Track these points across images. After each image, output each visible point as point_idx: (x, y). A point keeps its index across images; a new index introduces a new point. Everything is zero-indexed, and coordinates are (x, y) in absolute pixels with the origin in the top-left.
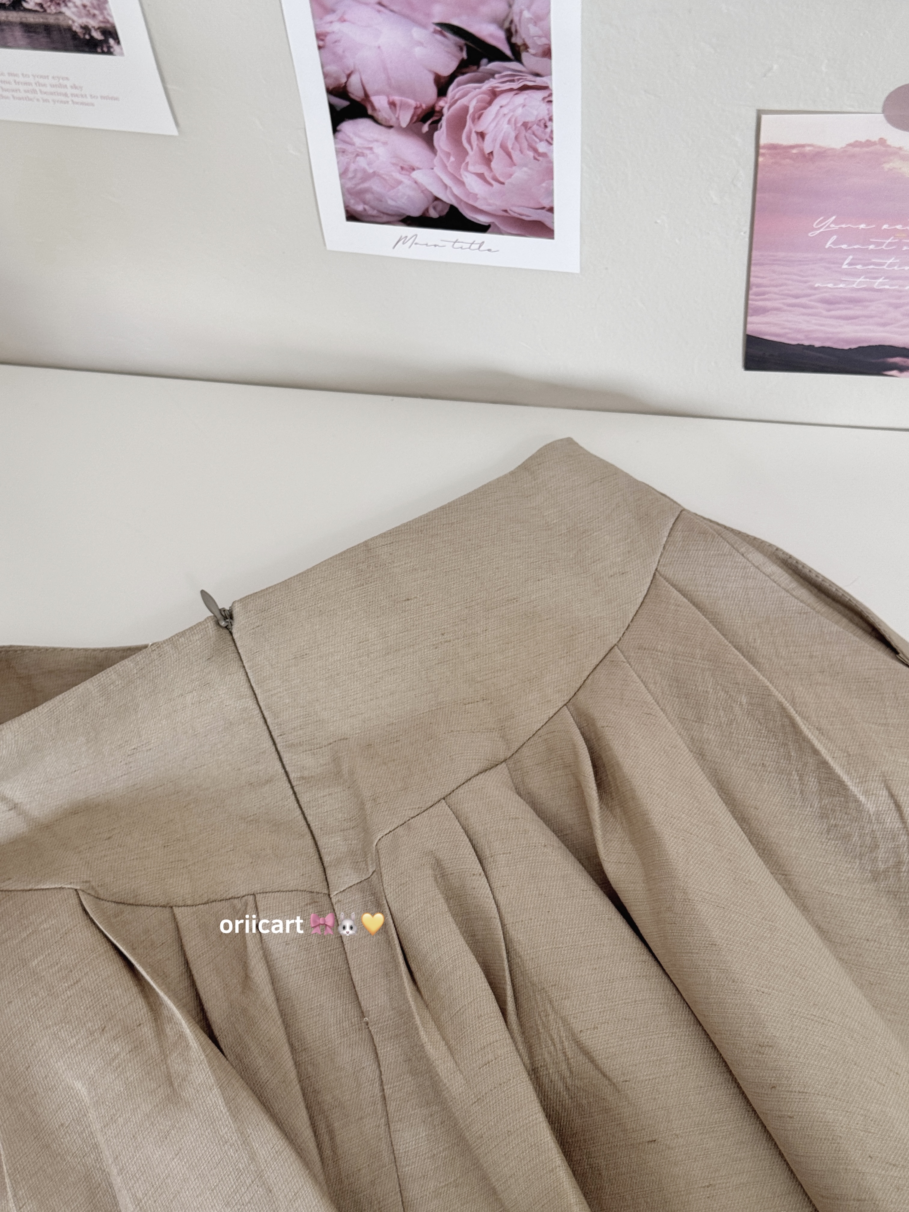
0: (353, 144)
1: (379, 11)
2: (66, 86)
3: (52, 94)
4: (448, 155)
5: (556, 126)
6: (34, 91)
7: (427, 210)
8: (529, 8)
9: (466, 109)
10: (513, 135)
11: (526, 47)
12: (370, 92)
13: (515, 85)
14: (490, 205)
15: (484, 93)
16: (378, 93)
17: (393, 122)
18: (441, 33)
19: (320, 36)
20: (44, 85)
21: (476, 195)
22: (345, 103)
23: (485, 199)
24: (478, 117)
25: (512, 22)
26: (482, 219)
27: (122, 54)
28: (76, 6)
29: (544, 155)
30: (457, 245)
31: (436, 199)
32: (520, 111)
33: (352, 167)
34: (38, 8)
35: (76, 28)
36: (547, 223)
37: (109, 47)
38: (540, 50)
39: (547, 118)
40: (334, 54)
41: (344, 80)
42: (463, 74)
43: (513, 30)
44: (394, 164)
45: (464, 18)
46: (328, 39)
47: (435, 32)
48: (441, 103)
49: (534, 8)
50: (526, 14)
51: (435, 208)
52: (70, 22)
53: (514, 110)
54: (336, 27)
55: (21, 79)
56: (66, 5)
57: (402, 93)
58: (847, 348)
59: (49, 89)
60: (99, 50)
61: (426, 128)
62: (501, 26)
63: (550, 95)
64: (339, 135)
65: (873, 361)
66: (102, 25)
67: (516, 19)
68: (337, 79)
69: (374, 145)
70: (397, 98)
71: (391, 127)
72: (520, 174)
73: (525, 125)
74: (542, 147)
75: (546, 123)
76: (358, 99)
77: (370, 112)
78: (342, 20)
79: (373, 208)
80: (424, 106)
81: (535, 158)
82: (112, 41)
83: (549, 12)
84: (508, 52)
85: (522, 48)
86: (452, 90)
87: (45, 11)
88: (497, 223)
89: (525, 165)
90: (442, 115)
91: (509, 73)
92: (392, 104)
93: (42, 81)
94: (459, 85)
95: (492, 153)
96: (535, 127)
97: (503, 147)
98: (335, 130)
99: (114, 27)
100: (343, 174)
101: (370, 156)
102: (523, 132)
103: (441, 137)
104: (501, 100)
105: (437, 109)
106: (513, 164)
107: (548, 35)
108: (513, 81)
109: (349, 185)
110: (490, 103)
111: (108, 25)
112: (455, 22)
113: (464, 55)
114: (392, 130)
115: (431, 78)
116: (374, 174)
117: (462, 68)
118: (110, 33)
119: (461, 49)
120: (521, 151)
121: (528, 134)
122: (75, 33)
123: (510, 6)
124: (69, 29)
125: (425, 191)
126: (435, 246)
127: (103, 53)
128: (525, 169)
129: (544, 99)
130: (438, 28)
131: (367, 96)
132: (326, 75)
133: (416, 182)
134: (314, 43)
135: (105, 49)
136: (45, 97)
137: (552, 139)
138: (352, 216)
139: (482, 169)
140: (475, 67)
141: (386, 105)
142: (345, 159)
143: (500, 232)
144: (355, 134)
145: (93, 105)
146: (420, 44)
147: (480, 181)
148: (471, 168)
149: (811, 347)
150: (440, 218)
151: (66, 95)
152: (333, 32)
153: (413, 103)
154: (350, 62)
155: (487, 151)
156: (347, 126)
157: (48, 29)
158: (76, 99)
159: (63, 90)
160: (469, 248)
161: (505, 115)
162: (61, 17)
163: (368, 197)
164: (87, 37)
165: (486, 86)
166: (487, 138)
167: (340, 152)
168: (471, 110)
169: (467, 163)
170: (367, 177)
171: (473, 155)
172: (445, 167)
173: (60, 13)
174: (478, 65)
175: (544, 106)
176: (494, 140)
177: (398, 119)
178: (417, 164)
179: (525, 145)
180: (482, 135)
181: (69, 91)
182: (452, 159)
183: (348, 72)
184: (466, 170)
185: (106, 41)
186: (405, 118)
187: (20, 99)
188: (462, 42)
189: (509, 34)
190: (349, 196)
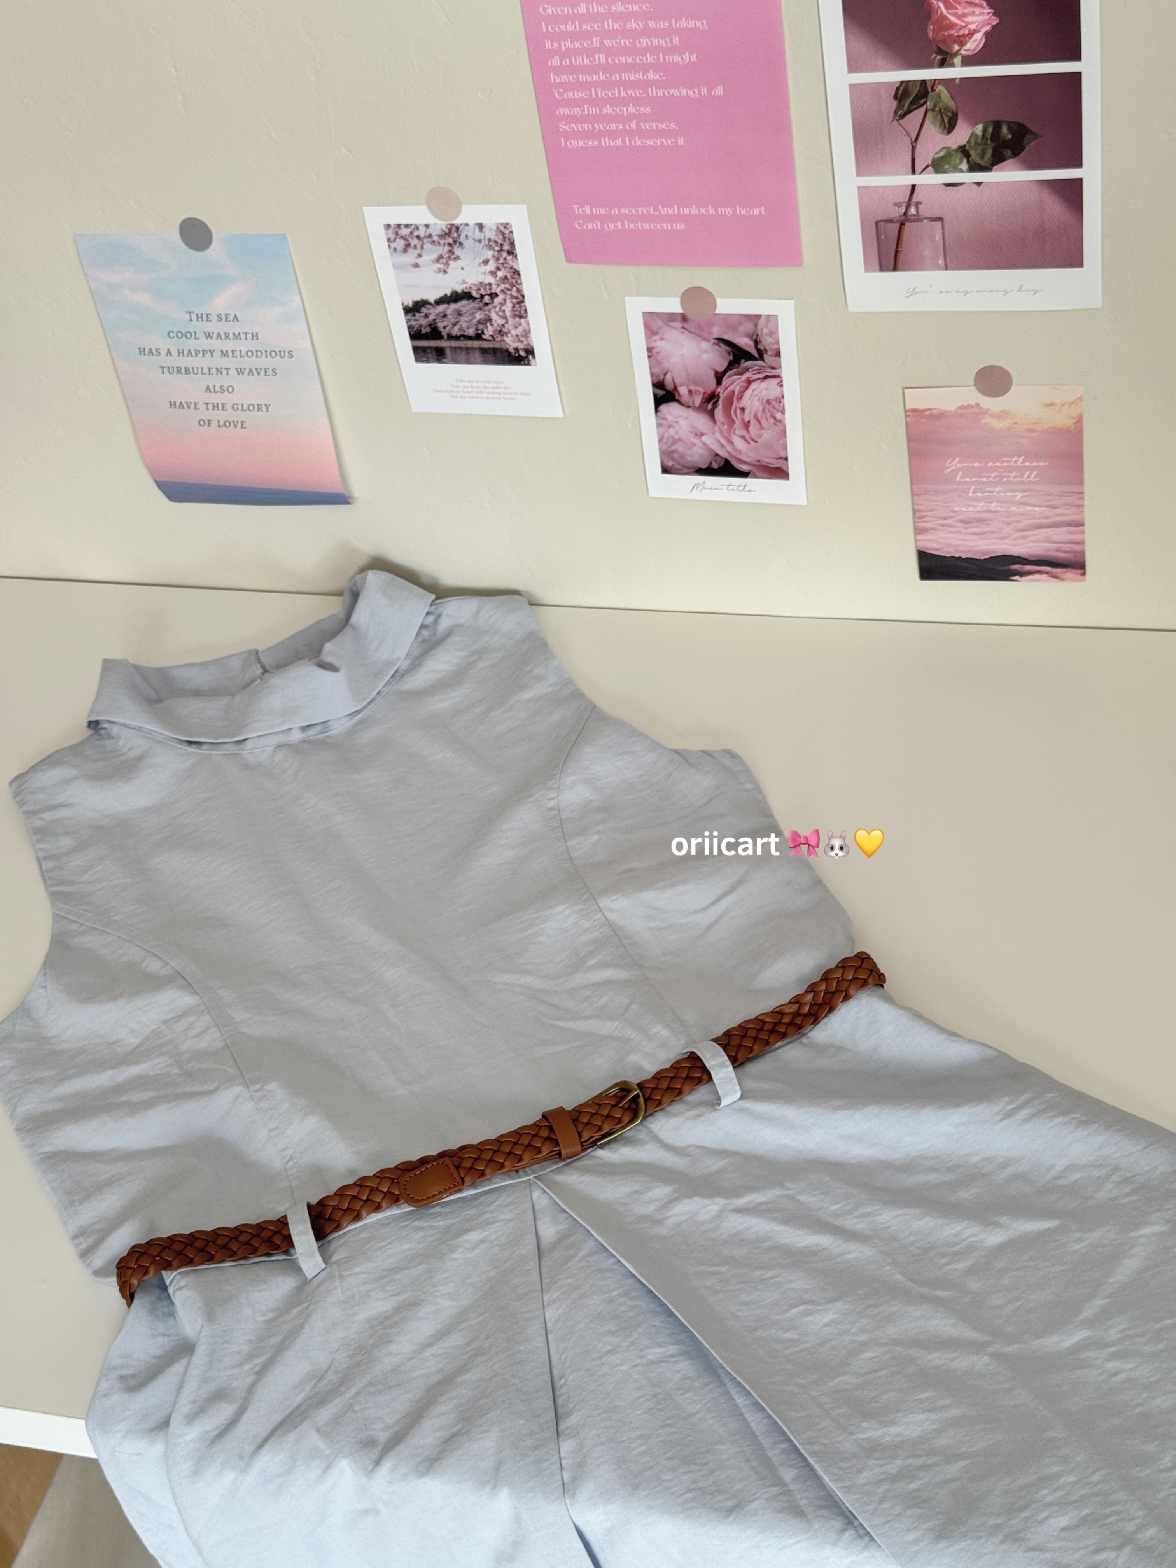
0: (666, 419)
1: (683, 332)
2: (500, 388)
3: (492, 393)
4: (723, 424)
5: (786, 401)
6: (481, 392)
7: (711, 463)
8: (766, 327)
9: (733, 392)
10: (761, 408)
11: (766, 350)
12: (677, 385)
13: (761, 376)
14: (749, 457)
15: (743, 382)
16: (682, 385)
17: (690, 403)
18: (717, 344)
19: (650, 350)
20: (488, 388)
21: (740, 451)
22: (661, 393)
23: (746, 454)
24: (740, 398)
25: (757, 335)
26: (745, 468)
27: (536, 365)
28: (512, 336)
29: (780, 421)
30: (730, 488)
31: (717, 455)
32: (764, 392)
33: (666, 435)
34: (491, 338)
35: (511, 350)
36: (785, 469)
37: (529, 361)
38: (774, 353)
39: (780, 397)
40: (657, 360)
41: (662, 377)
42: (731, 370)
43: (758, 340)
44: (691, 432)
45: (730, 334)
46: (654, 351)
47: (714, 344)
48: (719, 390)
49: (770, 326)
50: (765, 331)
51: (716, 461)
52: (508, 346)
53: (761, 392)
54: (659, 343)
55: (475, 384)
56: (507, 336)
57: (696, 384)
58: (982, 558)
59: (490, 390)
60: (523, 363)
61: (710, 406)
62: (751, 337)
63: (782, 381)
64: (659, 414)
65: (1002, 568)
66: (526, 347)
67: (759, 333)
68: (658, 376)
69: (680, 420)
70: (693, 388)
71: (689, 407)
72: (767, 435)
73: (768, 402)
74: (779, 416)
75: (780, 399)
76: (670, 390)
77: (677, 397)
78: (662, 339)
79: (679, 463)
80: (709, 392)
81: (775, 424)
82: (530, 357)
83: (778, 328)
84: (756, 354)
85: (764, 352)
86: (725, 381)
87: (494, 340)
88: (754, 470)
89: (769, 429)
90: (719, 397)
91: (757, 368)
92: (690, 392)
93: (487, 385)
94: (729, 377)
95: (749, 422)
96: (774, 403)
97: (756, 417)
98: (657, 411)
99: (532, 348)
100: (660, 440)
101: (677, 427)
102: (767, 407)
103: (719, 412)
104: (753, 386)
105: (716, 393)
106: (762, 428)
107: (778, 343)
108: (759, 373)
109: (664, 447)
110: (747, 388)
111: (530, 347)
112: (726, 337)
113: (731, 358)
114: (690, 409)
115: (713, 373)
116: (679, 439)
117: (731, 365)
118: (530, 352)
119: (729, 354)
120: (767, 419)
121: (770, 407)
122: (510, 353)
123: (756, 326)
124: (507, 350)
125: (710, 450)
126: (717, 489)
127: (525, 364)
128: (769, 431)
129: (778, 383)
130: (716, 341)
131: (675, 387)
132: (652, 375)
133: (704, 444)
134: (645, 354)
135: (526, 362)
136: (488, 395)
137: (784, 409)
138: (666, 470)
139: (743, 432)
140: (737, 365)
141: (687, 393)
142: (662, 430)
143: (756, 477)
144: (669, 413)
145: (514, 399)
146: (706, 351)
147: (743, 441)
148: (737, 432)
149: (960, 558)
150: (719, 468)
151: (500, 393)
152: (657, 347)
153: (702, 390)
154: (666, 365)
155: (747, 420)
156: (664, 408)
157: (494, 351)
158: (506, 396)
159: (498, 391)
160: (738, 490)
161: (756, 395)
162: (503, 343)
163: (675, 455)
164: (517, 355)
165: (744, 377)
166: (747, 412)
167: (659, 425)
168: (736, 393)
169: (735, 430)
170: (675, 441)
171: (738, 423)
172: (721, 432)
173: (503, 341)
174: (740, 364)
175: (778, 388)
176: (750, 413)
177: (693, 401)
178: (704, 431)
179: (768, 415)
180: (743, 409)
181: (502, 391)
182: (726, 427)
183: (665, 372)
184: (734, 433)
185: (527, 357)
186: (698, 401)
187: (473, 398)
188: (729, 349)
189: (756, 343)
190: (663, 456)
